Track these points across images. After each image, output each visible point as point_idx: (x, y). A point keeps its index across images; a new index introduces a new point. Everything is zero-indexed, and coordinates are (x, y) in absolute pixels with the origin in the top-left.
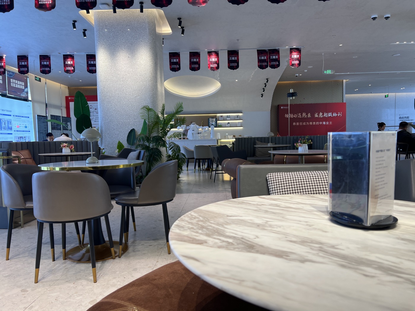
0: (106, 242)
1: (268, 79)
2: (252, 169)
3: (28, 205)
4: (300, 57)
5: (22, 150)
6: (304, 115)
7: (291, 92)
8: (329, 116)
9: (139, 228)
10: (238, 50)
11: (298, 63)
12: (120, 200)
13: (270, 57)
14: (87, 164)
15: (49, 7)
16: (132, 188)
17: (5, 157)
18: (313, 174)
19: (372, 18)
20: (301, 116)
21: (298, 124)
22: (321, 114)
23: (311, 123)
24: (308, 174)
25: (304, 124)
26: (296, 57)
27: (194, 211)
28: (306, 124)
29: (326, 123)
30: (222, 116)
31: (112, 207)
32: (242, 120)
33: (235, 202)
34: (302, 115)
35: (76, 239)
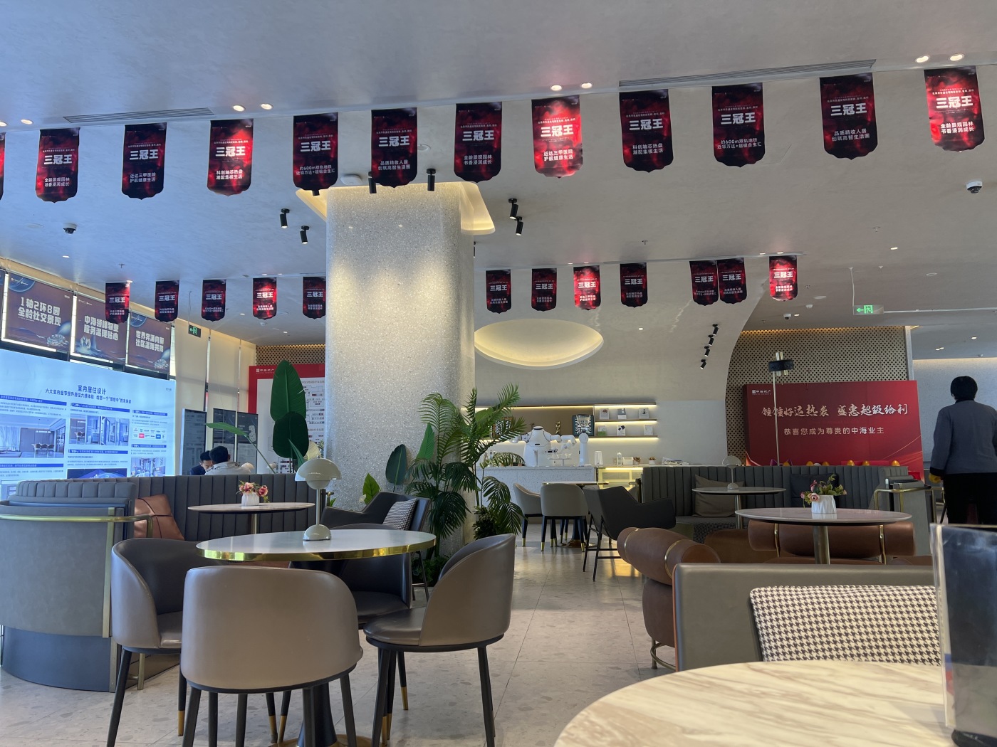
0: (339, 740)
1: (717, 325)
2: (713, 575)
3: (169, 641)
4: (795, 275)
5: (151, 495)
6: (812, 410)
7: (778, 359)
8: (875, 412)
9: (415, 701)
10: (646, 263)
11: (791, 290)
12: (378, 633)
13: (721, 278)
14: (304, 543)
15: (237, 186)
16: (402, 600)
17: (120, 519)
18: (871, 594)
19: (970, 189)
20: (802, 412)
21: (796, 431)
22: (853, 408)
23: (829, 431)
24: (858, 594)
25: (813, 431)
26: (785, 276)
27: (595, 710)
28: (817, 432)
29: (868, 431)
30: (605, 411)
31: (359, 652)
32: (655, 420)
33: (689, 680)
34: (804, 410)
35: (265, 726)
